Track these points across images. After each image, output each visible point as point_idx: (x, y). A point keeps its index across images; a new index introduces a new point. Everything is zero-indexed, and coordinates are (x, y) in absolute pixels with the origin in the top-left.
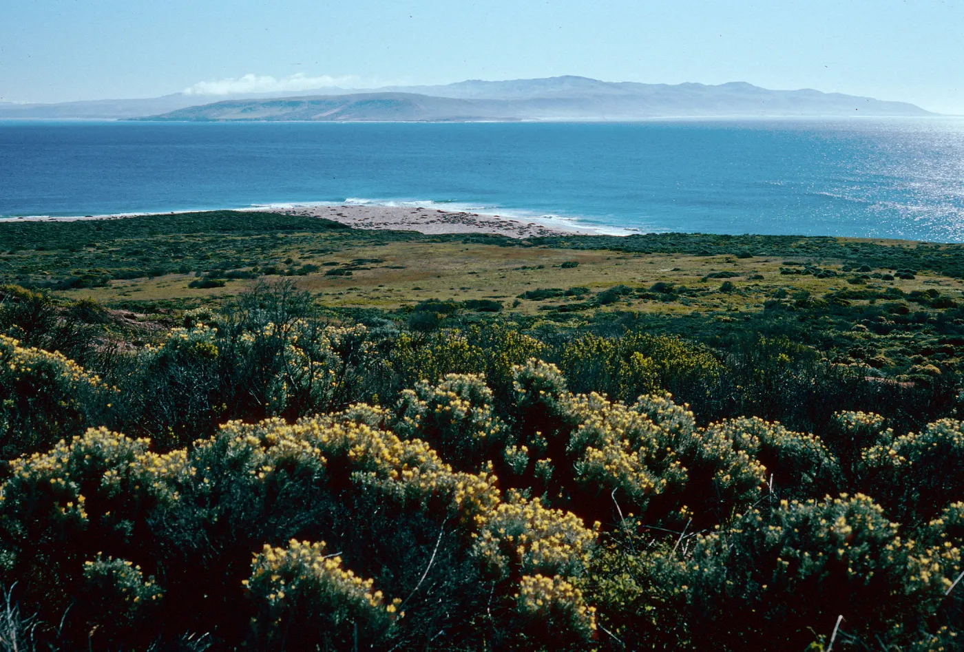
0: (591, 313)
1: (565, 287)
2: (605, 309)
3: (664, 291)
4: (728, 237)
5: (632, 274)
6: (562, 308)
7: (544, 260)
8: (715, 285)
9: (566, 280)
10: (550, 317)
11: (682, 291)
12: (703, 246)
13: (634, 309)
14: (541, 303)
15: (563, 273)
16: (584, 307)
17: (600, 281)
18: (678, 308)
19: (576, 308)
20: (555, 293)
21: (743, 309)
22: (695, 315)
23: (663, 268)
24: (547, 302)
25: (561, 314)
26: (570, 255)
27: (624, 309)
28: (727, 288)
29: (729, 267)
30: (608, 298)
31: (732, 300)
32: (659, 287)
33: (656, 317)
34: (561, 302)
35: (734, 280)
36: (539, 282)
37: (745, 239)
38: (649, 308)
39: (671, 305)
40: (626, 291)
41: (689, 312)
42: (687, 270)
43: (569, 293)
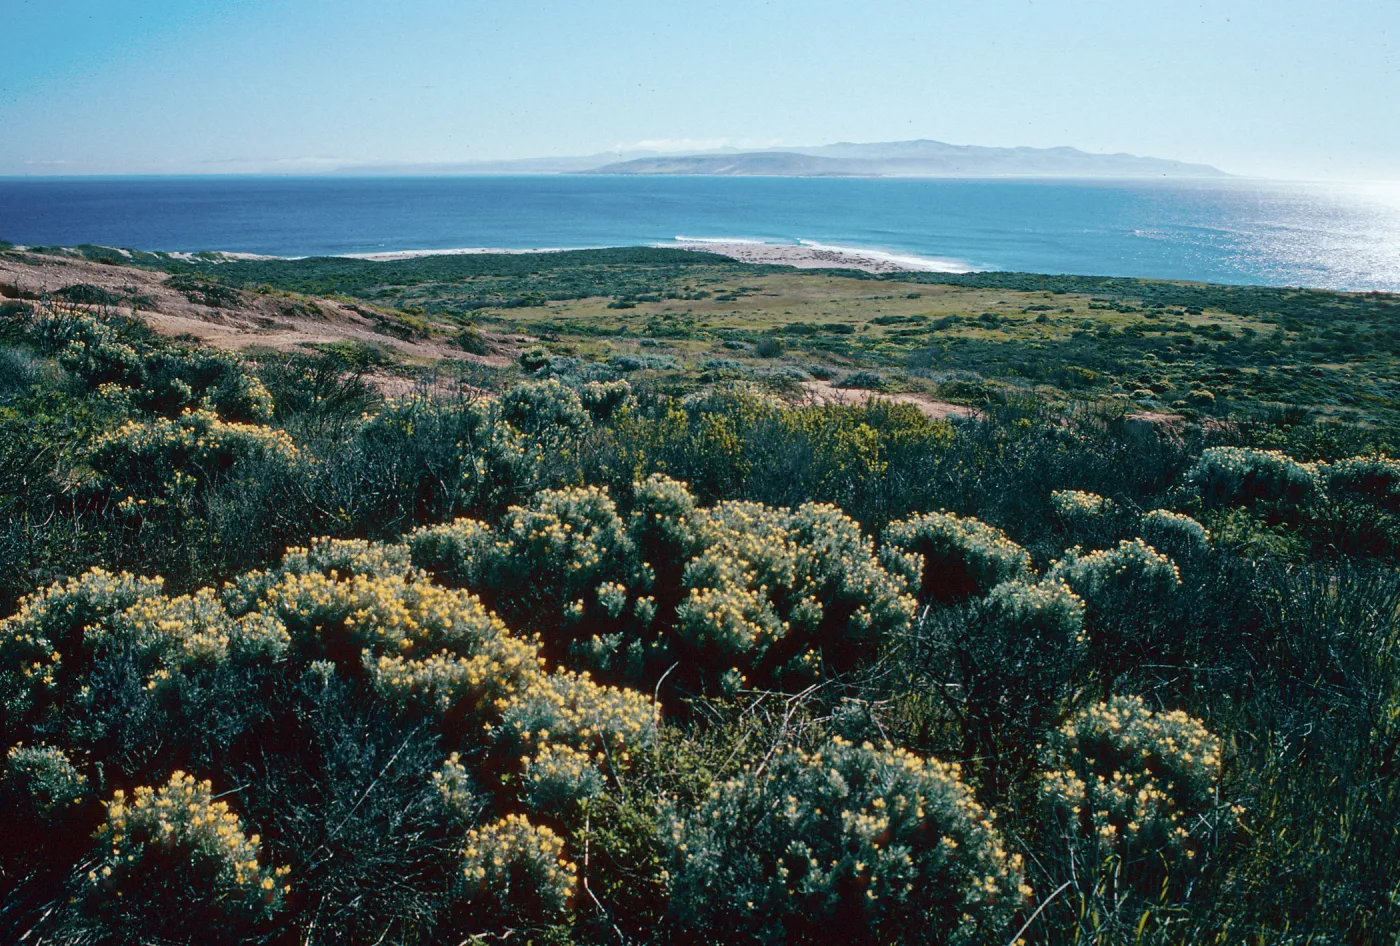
0: (926, 338)
1: (908, 315)
2: (938, 334)
3: (990, 321)
4: (1047, 277)
5: (965, 305)
6: (904, 333)
7: (893, 292)
8: (1033, 317)
9: (909, 309)
10: (893, 340)
11: (1004, 321)
12: (1025, 283)
13: (962, 335)
14: (886, 328)
15: (909, 303)
16: (921, 332)
17: (939, 309)
18: (1000, 336)
19: (915, 333)
20: (899, 320)
21: (1054, 338)
22: (1013, 342)
23: (989, 301)
24: (891, 327)
25: (900, 338)
26: (914, 288)
27: (954, 335)
28: (1042, 320)
29: (1046, 302)
30: (942, 325)
31: (1046, 329)
32: (985, 318)
33: (980, 342)
34: (903, 327)
35: (1048, 313)
36: (888, 310)
37: (1062, 279)
38: (975, 334)
39: (994, 332)
40: (958, 320)
41: (1008, 339)
42: (1011, 302)
43: (911, 320)
